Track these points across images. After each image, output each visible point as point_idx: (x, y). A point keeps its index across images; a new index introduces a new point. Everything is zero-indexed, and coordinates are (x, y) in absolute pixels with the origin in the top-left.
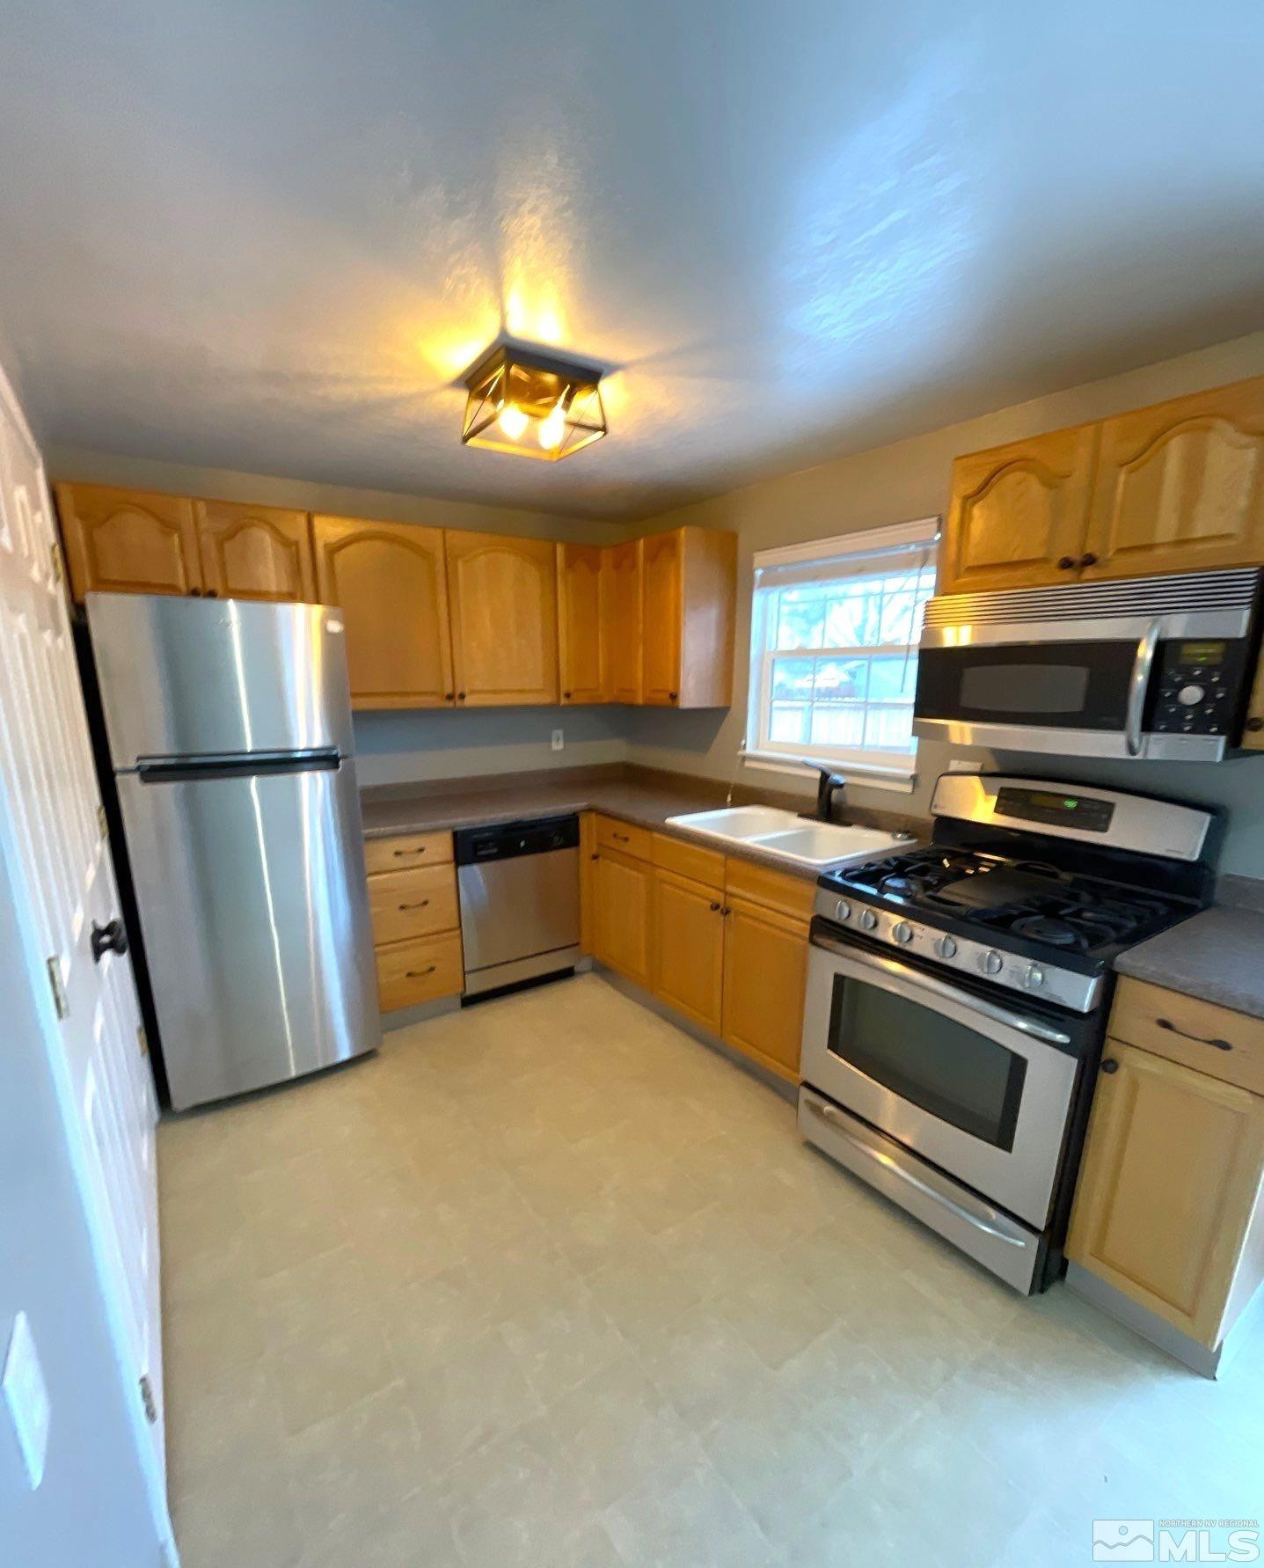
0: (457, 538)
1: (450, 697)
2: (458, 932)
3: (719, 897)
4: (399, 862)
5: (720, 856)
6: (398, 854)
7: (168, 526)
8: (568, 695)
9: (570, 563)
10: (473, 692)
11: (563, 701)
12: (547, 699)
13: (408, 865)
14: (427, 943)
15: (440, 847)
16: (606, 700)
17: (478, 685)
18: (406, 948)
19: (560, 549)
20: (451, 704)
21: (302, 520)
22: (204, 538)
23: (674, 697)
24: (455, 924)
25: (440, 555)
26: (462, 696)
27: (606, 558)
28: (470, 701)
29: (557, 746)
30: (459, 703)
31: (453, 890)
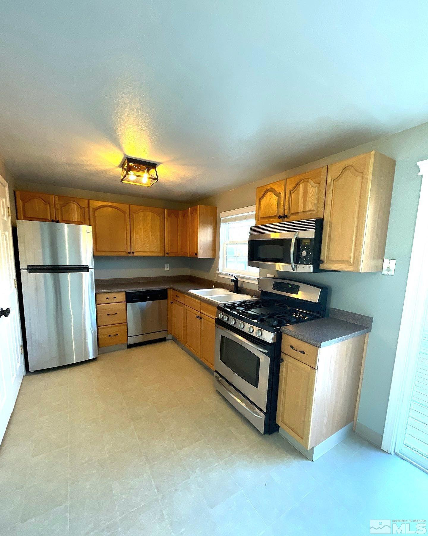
0: (134, 207)
1: (129, 253)
2: (126, 324)
3: (199, 314)
4: (108, 301)
5: (199, 301)
6: (107, 298)
7: (47, 202)
8: (168, 253)
9: (169, 215)
10: (137, 252)
11: (166, 255)
12: (160, 254)
13: (111, 302)
14: (114, 326)
15: (121, 297)
16: (181, 255)
17: (139, 250)
18: (108, 328)
19: (166, 211)
20: (130, 255)
21: (86, 201)
22: (56, 206)
23: (196, 254)
24: (126, 322)
25: (128, 212)
26: (133, 253)
27: (181, 213)
28: (136, 254)
29: (167, 269)
30: (132, 255)
31: (125, 310)
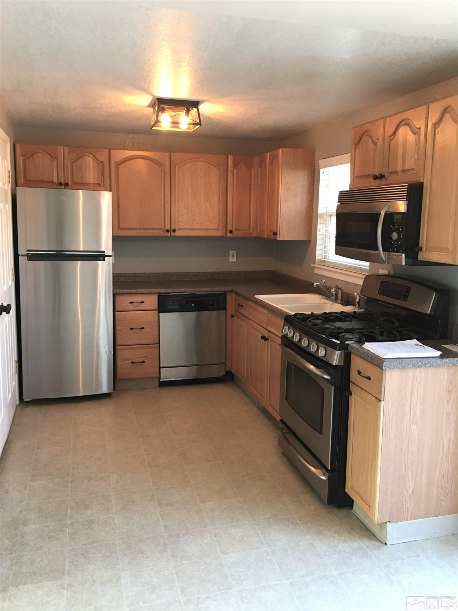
0: (177, 156)
1: (168, 231)
2: (159, 344)
4: (131, 307)
6: (131, 303)
7: (54, 157)
8: (231, 232)
9: (236, 165)
10: (179, 229)
11: (229, 235)
12: (219, 234)
13: (136, 309)
14: (139, 348)
15: (152, 301)
16: (255, 235)
17: (183, 226)
18: (131, 349)
19: (230, 158)
20: (169, 234)
21: (106, 152)
22: (66, 162)
23: (275, 234)
24: (157, 342)
25: (168, 165)
26: (174, 231)
27: (256, 160)
28: (177, 234)
29: (232, 259)
30: (173, 234)
31: (157, 324)
